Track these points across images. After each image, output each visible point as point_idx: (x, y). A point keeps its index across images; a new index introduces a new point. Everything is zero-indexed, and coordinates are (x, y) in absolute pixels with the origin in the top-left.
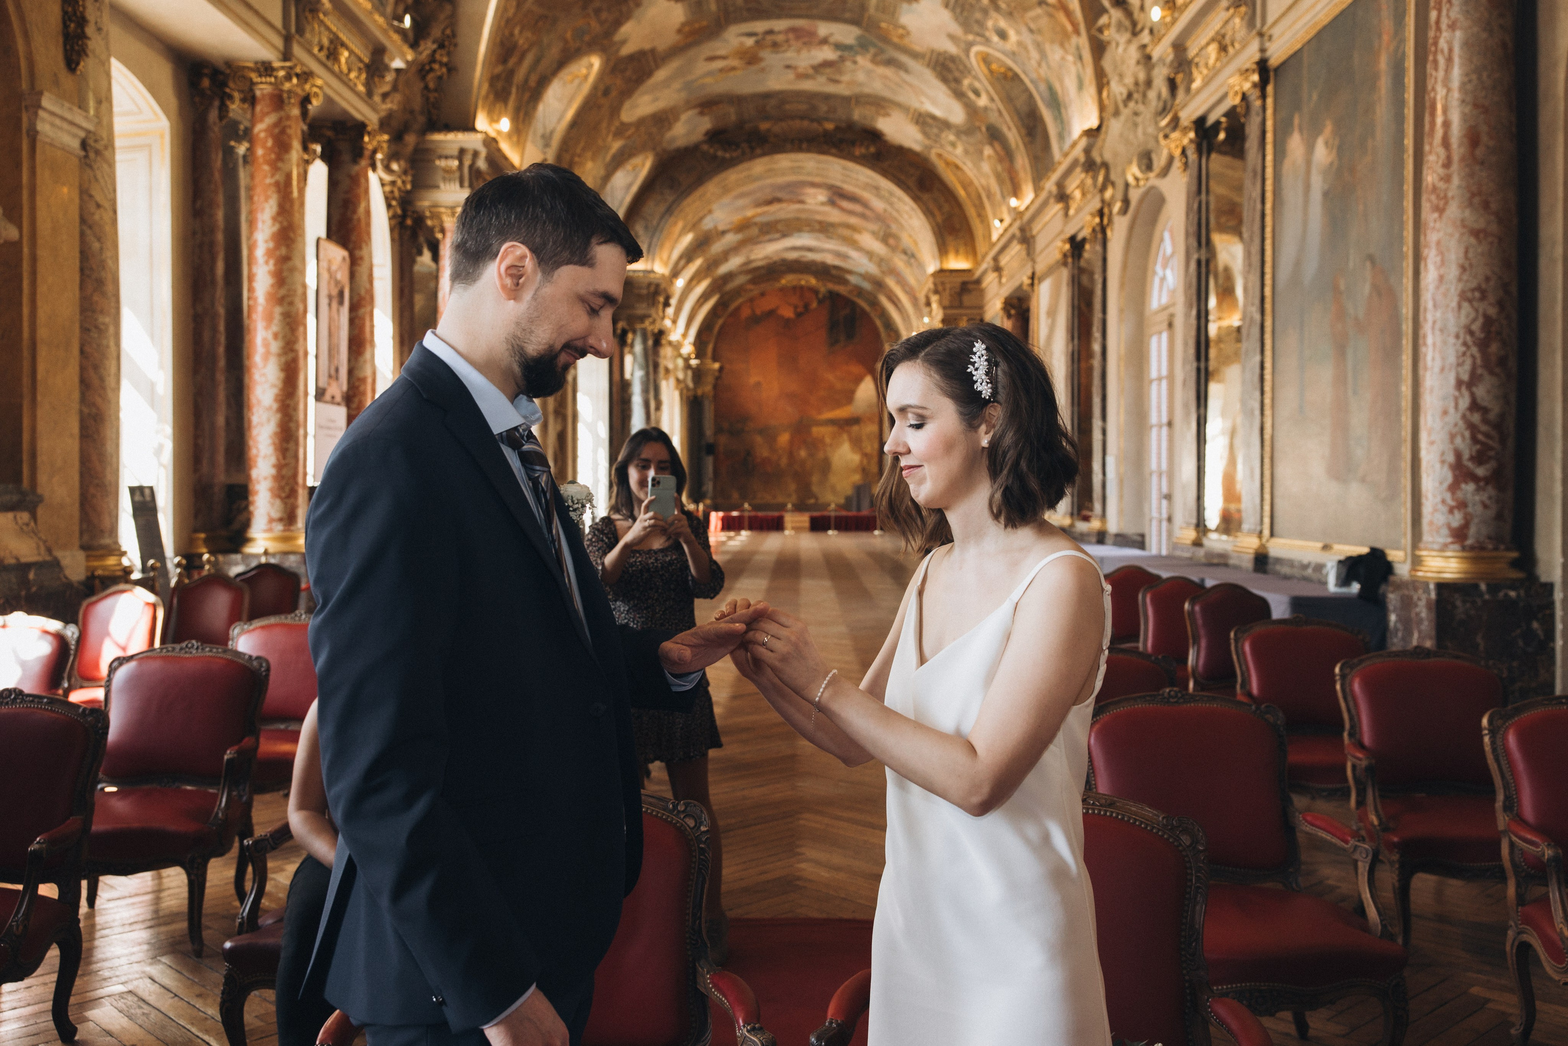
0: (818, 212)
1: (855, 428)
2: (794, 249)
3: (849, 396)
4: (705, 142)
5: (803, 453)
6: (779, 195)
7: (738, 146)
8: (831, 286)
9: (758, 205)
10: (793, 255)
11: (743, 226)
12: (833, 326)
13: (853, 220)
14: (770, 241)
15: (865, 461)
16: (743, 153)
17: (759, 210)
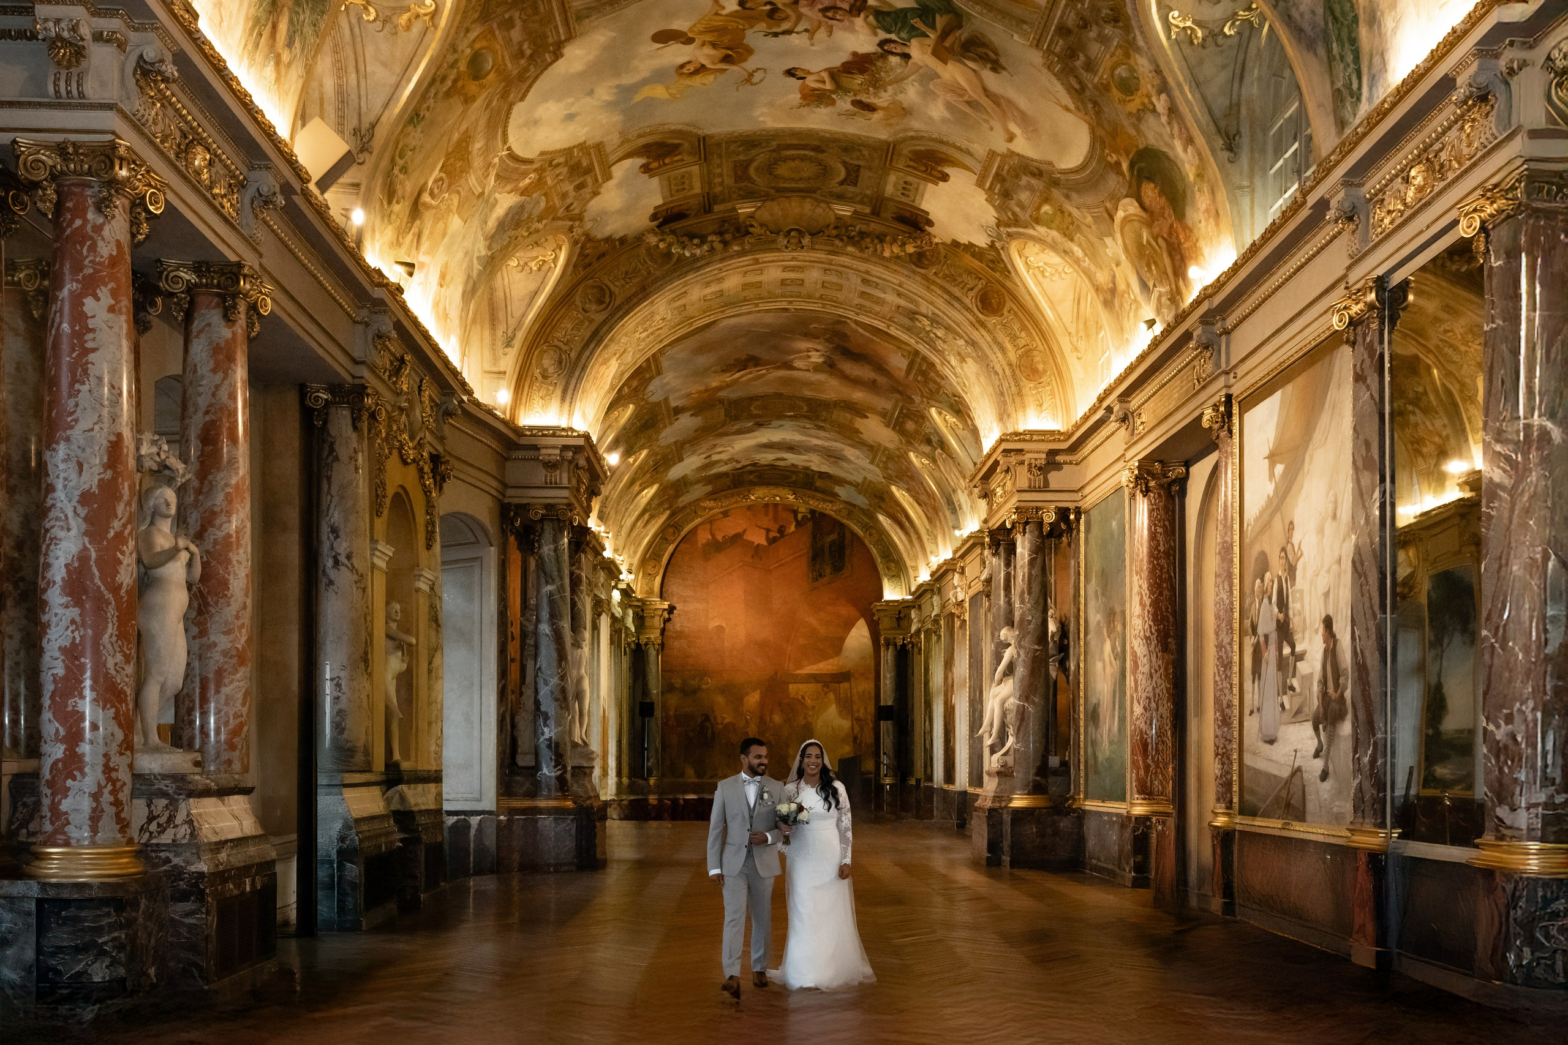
0: (809, 384)
1: (845, 686)
2: (770, 446)
3: (837, 645)
4: (651, 231)
5: (777, 718)
6: (757, 352)
7: (703, 240)
8: (813, 504)
9: (727, 369)
10: (767, 457)
11: (703, 405)
12: (816, 556)
13: (858, 395)
14: (739, 432)
15: (857, 729)
16: (712, 250)
17: (728, 378)
